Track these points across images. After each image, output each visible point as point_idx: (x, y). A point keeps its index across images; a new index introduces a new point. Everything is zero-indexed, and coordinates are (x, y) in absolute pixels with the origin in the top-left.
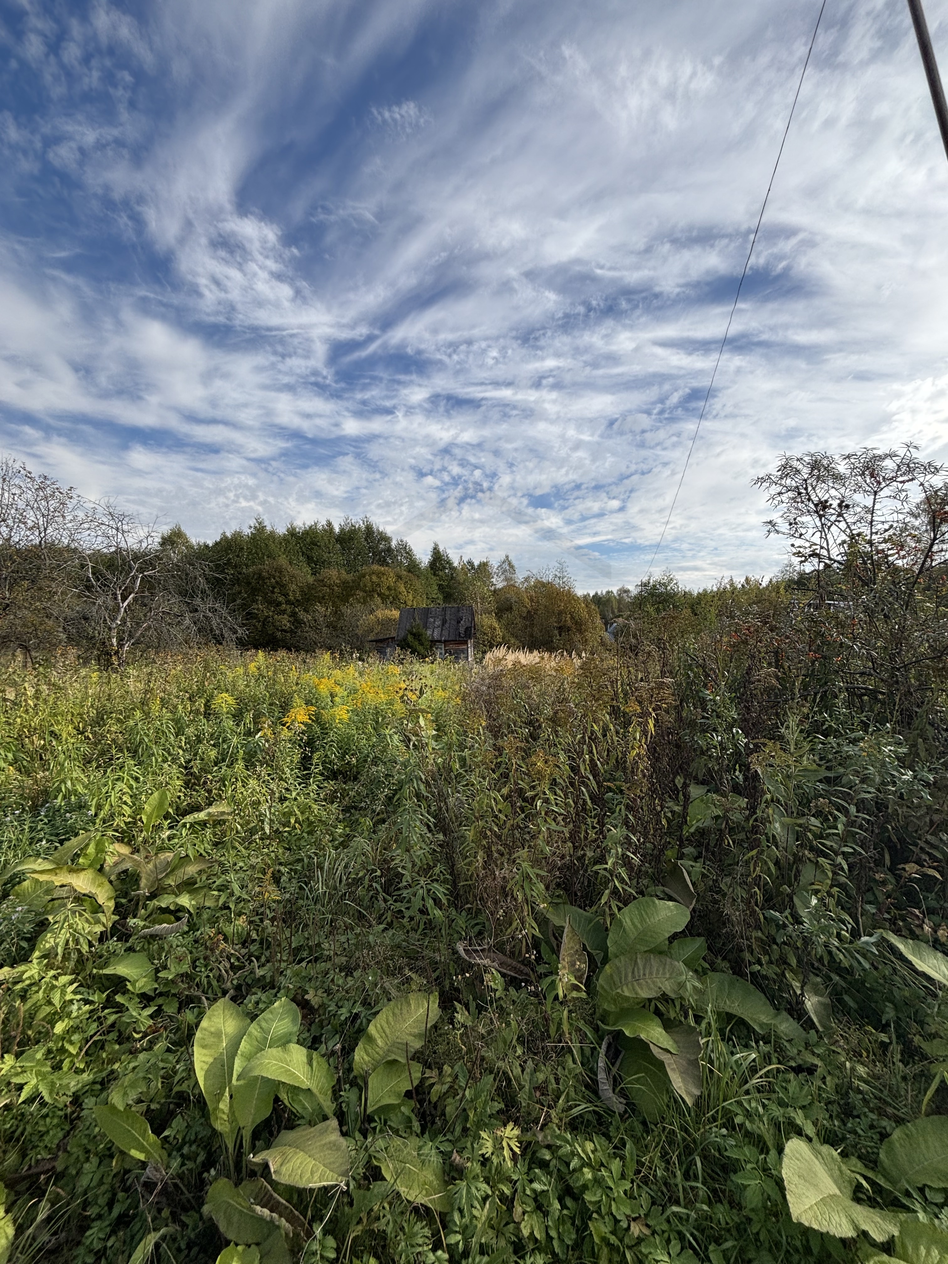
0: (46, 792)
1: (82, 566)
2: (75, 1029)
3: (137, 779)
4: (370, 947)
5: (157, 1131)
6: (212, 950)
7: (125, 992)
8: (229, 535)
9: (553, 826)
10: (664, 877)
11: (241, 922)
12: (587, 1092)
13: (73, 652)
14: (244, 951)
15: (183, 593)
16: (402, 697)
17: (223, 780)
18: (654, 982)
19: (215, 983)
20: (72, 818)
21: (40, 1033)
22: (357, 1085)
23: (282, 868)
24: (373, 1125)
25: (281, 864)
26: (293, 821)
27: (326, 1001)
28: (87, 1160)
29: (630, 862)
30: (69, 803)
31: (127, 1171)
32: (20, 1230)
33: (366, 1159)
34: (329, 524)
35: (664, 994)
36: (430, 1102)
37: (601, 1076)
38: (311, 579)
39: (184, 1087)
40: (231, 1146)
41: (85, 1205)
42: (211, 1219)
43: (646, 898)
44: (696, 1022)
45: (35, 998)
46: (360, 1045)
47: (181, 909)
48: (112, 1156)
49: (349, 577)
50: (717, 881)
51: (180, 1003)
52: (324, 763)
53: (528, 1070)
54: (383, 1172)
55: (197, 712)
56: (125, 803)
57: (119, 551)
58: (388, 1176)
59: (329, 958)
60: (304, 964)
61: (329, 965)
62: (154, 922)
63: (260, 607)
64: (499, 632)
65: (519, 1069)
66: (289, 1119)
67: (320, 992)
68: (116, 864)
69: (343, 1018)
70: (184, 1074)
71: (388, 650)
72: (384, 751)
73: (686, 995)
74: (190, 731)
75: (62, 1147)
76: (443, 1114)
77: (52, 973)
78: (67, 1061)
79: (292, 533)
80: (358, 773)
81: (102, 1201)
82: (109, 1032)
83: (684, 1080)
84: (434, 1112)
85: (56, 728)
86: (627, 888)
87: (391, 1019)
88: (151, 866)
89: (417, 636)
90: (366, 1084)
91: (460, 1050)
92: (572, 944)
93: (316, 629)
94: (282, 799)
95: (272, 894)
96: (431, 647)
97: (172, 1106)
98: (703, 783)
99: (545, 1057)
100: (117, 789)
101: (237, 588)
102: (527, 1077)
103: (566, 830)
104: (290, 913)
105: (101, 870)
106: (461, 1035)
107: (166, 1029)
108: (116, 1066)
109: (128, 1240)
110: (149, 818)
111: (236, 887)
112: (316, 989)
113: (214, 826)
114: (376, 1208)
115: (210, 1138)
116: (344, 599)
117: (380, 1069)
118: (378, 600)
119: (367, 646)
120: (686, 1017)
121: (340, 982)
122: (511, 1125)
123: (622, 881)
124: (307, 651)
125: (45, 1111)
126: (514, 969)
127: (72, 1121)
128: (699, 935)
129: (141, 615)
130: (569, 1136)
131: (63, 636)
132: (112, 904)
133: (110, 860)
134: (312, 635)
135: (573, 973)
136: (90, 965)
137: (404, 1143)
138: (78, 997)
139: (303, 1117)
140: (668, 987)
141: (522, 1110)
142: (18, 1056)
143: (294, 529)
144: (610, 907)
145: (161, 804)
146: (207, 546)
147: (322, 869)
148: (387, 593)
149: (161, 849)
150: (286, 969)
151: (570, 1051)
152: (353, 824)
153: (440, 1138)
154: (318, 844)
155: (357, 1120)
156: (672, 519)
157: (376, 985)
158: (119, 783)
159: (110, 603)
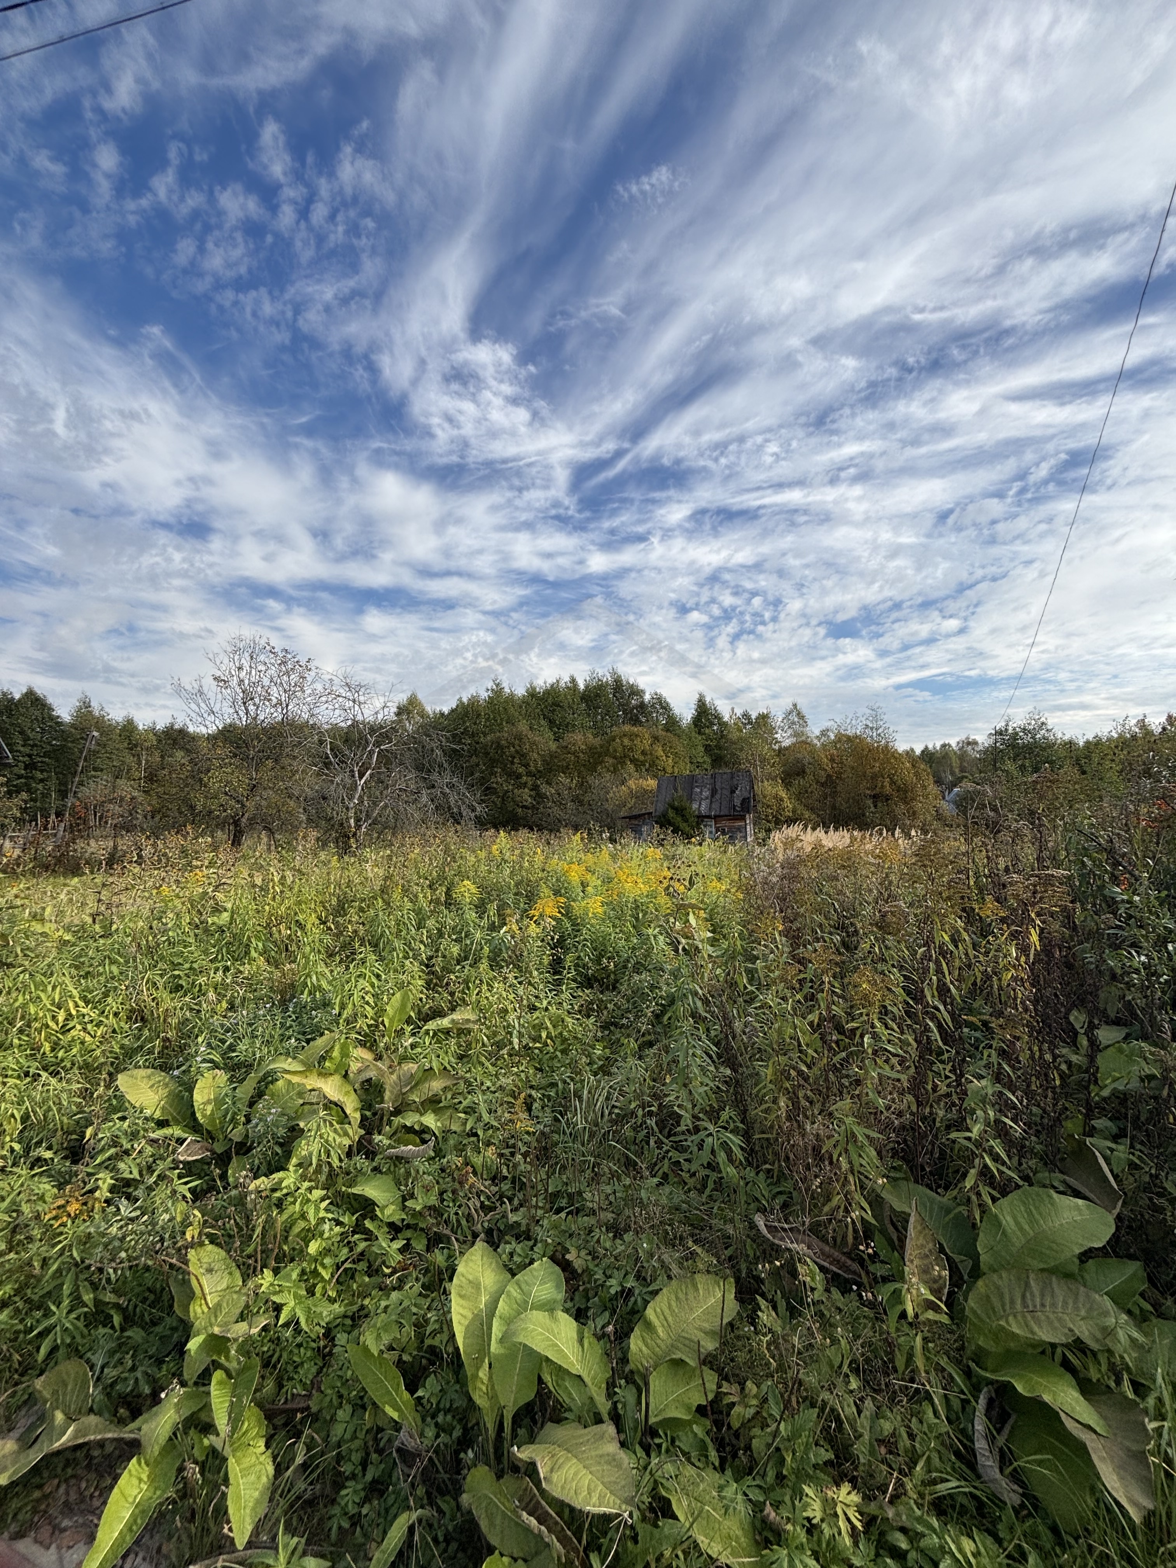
0: (292, 986)
1: (321, 742)
2: (326, 1252)
3: (378, 977)
4: (643, 1205)
5: (412, 1388)
6: (461, 1183)
7: (374, 1218)
8: (465, 700)
9: (887, 1071)
10: (1063, 1160)
11: (490, 1153)
12: (958, 1464)
13: (314, 834)
14: (494, 1189)
15: (419, 768)
16: (667, 888)
17: (466, 982)
18: (1060, 1320)
19: (464, 1222)
20: (318, 1016)
21: (294, 1249)
22: (634, 1383)
23: (533, 1093)
24: (657, 1441)
25: (532, 1087)
26: (544, 1035)
27: (591, 1266)
28: (340, 1406)
29: (1007, 1133)
30: (314, 1000)
31: (380, 1430)
32: (279, 1470)
33: (651, 1486)
34: (573, 680)
35: (1078, 1341)
36: (729, 1427)
37: (981, 1445)
38: (553, 746)
39: (436, 1342)
40: (490, 1426)
41: (339, 1458)
42: (470, 1512)
43: (1035, 1188)
44: (1136, 1392)
45: (290, 1209)
46: (637, 1331)
47: (425, 1130)
48: (364, 1408)
49: (597, 742)
50: (1157, 1176)
51: (429, 1240)
52: (577, 965)
53: (866, 1413)
54: (674, 1507)
55: (437, 902)
56: (368, 1003)
57: (355, 724)
58: (681, 1517)
59: (593, 1212)
60: (563, 1215)
61: (592, 1221)
62: (399, 1142)
63: (499, 781)
64: (788, 804)
65: (854, 1409)
66: (554, 1408)
67: (583, 1253)
68: (360, 1071)
69: (613, 1291)
70: (437, 1326)
71: (645, 829)
72: (647, 956)
73: (1118, 1349)
74: (431, 923)
75: (315, 1385)
76: (748, 1448)
77: (306, 1184)
78: (320, 1285)
79: (532, 693)
80: (617, 981)
81: (356, 1457)
82: (359, 1260)
83: (1121, 1478)
84: (734, 1442)
85: (301, 917)
86: (1004, 1169)
87: (674, 1304)
88: (394, 1077)
89: (680, 811)
90: (647, 1384)
91: (768, 1364)
92: (921, 1241)
93: (560, 804)
94: (533, 1008)
95: (523, 1123)
96: (698, 824)
97: (424, 1361)
98: (1117, 1022)
99: (892, 1400)
100: (359, 987)
101: (474, 759)
102: (867, 1424)
103: (904, 1078)
104: (545, 1148)
105: (346, 1076)
106: (769, 1344)
107: (415, 1267)
108: (366, 1302)
109: (383, 1512)
110: (391, 1021)
111: (483, 1108)
112: (579, 1249)
113: (458, 1036)
114: (667, 1553)
115: (465, 1410)
116: (592, 769)
117: (663, 1368)
118: (631, 767)
119: (619, 823)
120: (1118, 1382)
121: (608, 1245)
122: (846, 1487)
123: (996, 1158)
124: (551, 831)
125: (299, 1339)
126: (836, 1262)
127: (324, 1356)
128: (1132, 1257)
129: (378, 793)
130: (935, 1523)
131: (303, 817)
132: (358, 1115)
133: (354, 1067)
134: (556, 811)
135: (925, 1282)
136: (340, 1180)
137: (698, 1475)
138: (330, 1216)
139: (570, 1410)
140: (1084, 1331)
141: (861, 1468)
142: (276, 1272)
143: (534, 689)
144: (979, 1194)
145: (403, 1005)
146: (442, 714)
147: (580, 1098)
148: (642, 758)
149: (404, 1059)
150: (542, 1218)
151: (928, 1397)
152: (614, 1045)
153: (749, 1481)
154: (573, 1065)
155: (636, 1429)
156: (1038, 639)
157: (652, 1256)
158: (361, 981)
159: (348, 781)
